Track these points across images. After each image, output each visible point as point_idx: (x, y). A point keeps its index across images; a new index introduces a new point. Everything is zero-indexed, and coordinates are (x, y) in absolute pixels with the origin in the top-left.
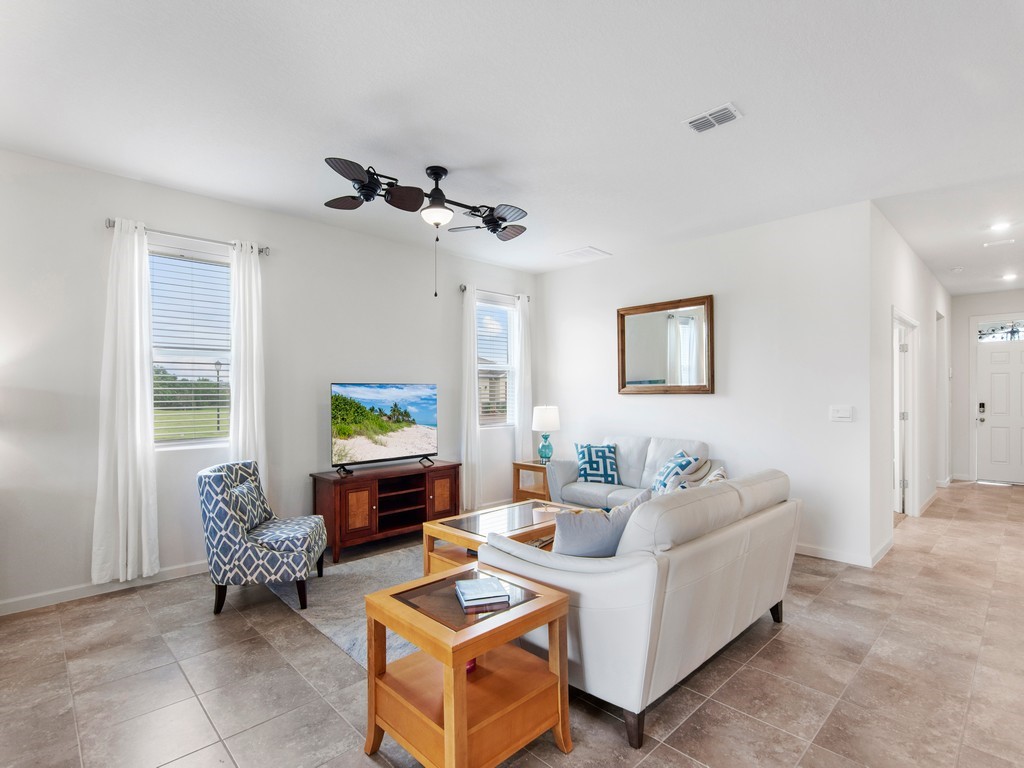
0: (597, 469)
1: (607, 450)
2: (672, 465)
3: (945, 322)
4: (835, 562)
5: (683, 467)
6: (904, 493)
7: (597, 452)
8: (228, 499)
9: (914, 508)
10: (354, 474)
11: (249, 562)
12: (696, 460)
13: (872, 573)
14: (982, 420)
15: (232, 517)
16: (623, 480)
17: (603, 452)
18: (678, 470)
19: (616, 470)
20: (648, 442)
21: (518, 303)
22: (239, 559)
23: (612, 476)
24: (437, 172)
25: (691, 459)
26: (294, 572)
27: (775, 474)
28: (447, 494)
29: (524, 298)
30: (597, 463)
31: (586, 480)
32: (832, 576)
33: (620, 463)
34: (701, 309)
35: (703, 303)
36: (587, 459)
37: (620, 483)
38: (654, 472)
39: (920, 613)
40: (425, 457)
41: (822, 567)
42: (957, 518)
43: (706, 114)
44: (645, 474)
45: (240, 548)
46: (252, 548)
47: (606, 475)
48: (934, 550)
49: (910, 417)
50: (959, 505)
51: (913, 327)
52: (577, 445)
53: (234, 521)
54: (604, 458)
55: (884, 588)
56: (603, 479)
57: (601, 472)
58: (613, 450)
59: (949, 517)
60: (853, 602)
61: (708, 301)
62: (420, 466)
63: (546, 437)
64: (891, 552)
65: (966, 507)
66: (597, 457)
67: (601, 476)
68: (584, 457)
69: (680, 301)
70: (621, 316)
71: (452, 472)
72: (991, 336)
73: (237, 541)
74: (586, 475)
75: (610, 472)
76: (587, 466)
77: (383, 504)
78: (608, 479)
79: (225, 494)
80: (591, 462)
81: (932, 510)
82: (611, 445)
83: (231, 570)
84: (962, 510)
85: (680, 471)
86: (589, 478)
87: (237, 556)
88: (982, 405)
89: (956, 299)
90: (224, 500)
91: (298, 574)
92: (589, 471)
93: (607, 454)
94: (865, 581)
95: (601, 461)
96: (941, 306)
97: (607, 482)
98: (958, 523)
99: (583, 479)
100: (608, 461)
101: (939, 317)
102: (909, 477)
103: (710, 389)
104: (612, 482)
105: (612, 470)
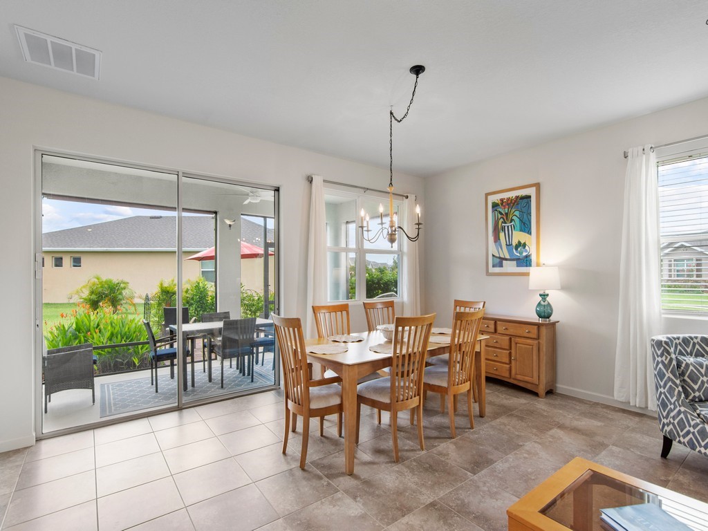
8: (666, 362)
11: (682, 425)
15: (669, 379)
22: (674, 418)
45: (674, 409)
46: (685, 413)
53: (670, 383)
73: (673, 401)
79: (664, 358)
83: (668, 425)
87: (672, 414)
90: (662, 362)
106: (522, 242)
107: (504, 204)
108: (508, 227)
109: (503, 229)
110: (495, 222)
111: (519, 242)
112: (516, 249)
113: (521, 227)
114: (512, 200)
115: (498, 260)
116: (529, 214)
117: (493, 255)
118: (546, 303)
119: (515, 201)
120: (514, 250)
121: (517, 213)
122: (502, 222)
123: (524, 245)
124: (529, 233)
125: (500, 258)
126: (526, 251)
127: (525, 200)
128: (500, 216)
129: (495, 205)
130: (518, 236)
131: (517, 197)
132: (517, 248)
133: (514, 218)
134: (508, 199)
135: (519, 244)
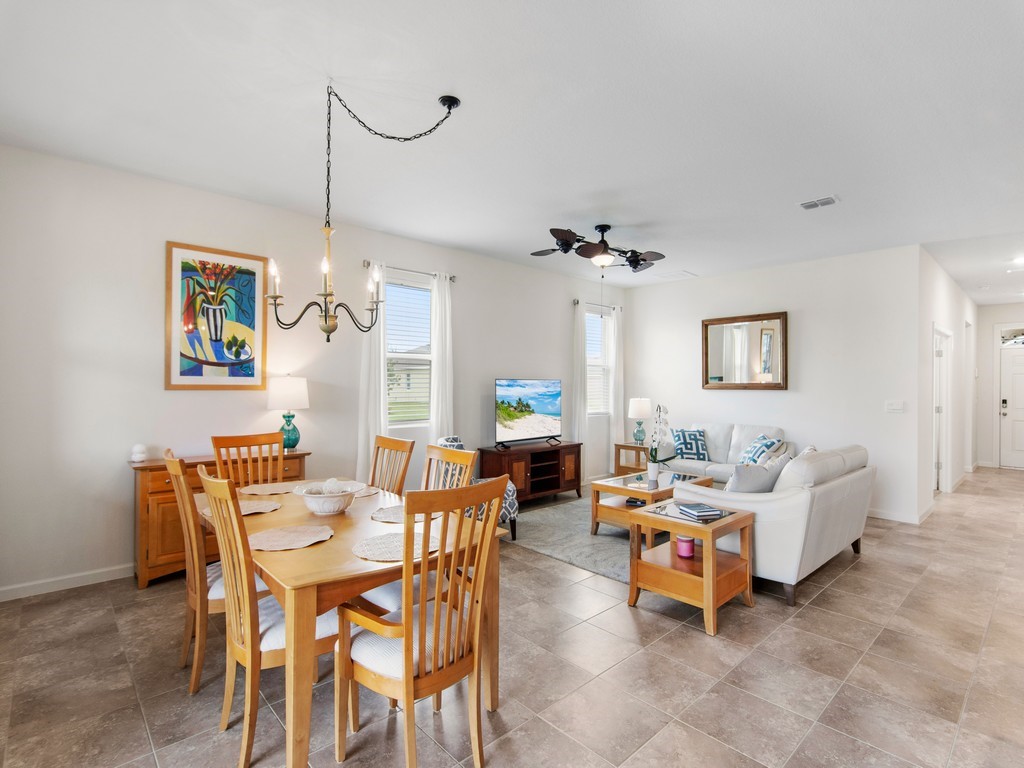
0: (691, 449)
1: (698, 434)
2: (759, 445)
3: (972, 329)
4: (889, 521)
5: (768, 447)
6: (938, 475)
7: (690, 435)
9: (947, 486)
10: (512, 449)
12: (779, 441)
13: (920, 527)
14: (1005, 415)
16: (711, 458)
17: (695, 435)
18: (764, 448)
19: (705, 450)
20: (732, 427)
21: (613, 313)
23: (704, 455)
24: (603, 229)
25: (775, 441)
26: (510, 514)
27: (857, 448)
28: (573, 466)
29: (618, 308)
30: (691, 444)
31: (682, 458)
32: (890, 528)
33: (709, 444)
34: (777, 324)
35: (779, 318)
36: (682, 441)
37: (709, 460)
38: (740, 451)
39: (960, 550)
40: (553, 437)
41: (880, 523)
42: (983, 494)
43: (815, 200)
44: (731, 453)
47: (698, 454)
48: (965, 515)
49: (944, 410)
50: (984, 485)
51: (947, 337)
52: (672, 431)
54: (696, 440)
55: (931, 536)
56: (696, 457)
57: (694, 451)
58: (702, 433)
59: (977, 494)
60: (909, 544)
61: (783, 316)
62: (547, 445)
63: (640, 424)
64: (932, 515)
65: (990, 486)
66: (691, 439)
67: (694, 454)
68: (679, 439)
69: (759, 315)
70: (706, 325)
71: (576, 449)
72: (1013, 341)
74: (682, 454)
75: (701, 451)
76: (683, 446)
77: (535, 472)
78: (700, 457)
80: (685, 443)
81: (961, 488)
82: (700, 429)
84: (986, 489)
85: (766, 449)
86: (685, 456)
88: (1004, 402)
89: (981, 309)
91: (512, 516)
92: (684, 450)
93: (698, 437)
94: (915, 532)
95: (693, 442)
96: (969, 316)
97: (699, 459)
98: (984, 498)
99: (680, 456)
100: (699, 442)
101: (968, 325)
102: (943, 460)
103: (783, 386)
104: (704, 459)
105: (703, 449)
106: (240, 339)
107: (207, 271)
108: (214, 310)
109: (205, 313)
110: (189, 297)
111: (235, 339)
112: (229, 348)
113: (238, 315)
114: (222, 269)
115: (194, 364)
116: (252, 299)
117: (182, 355)
118: (291, 427)
119: (229, 274)
120: (225, 350)
121: (232, 292)
122: (203, 301)
123: (242, 345)
124: (251, 325)
125: (196, 359)
126: (246, 353)
127: (246, 277)
128: (198, 289)
129: (187, 269)
130: (232, 329)
131: (232, 268)
132: (230, 346)
133: (226, 298)
134: (216, 266)
135: (233, 343)
